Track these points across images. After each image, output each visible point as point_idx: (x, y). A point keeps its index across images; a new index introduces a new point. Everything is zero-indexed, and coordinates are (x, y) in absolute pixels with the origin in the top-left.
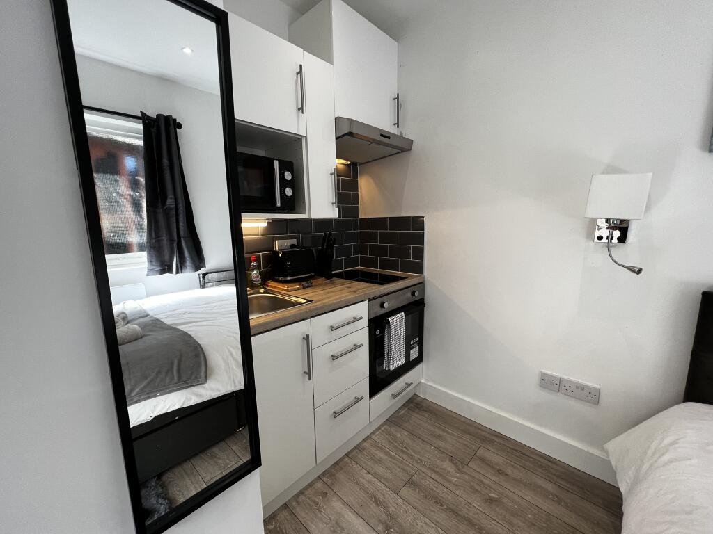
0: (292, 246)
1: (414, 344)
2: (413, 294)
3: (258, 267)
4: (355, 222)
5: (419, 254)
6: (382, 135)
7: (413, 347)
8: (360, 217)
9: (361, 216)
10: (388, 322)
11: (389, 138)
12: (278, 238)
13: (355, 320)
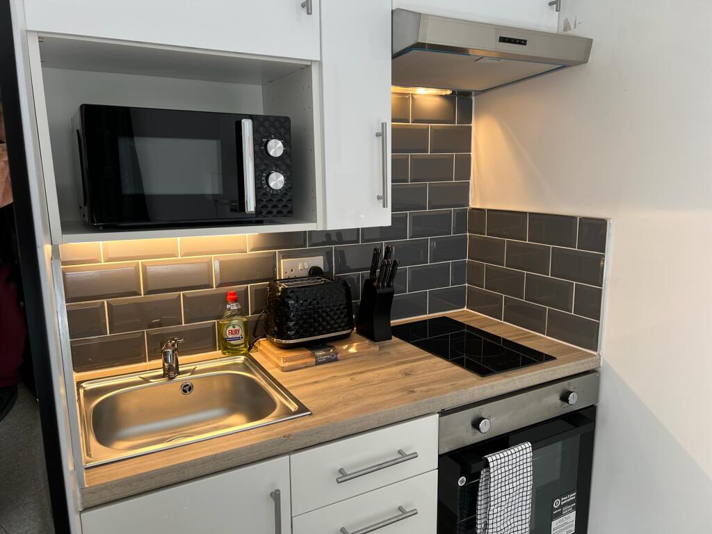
0: (315, 271)
1: (561, 507)
2: (565, 397)
3: (242, 312)
4: (461, 216)
5: (592, 303)
6: (503, 40)
7: (560, 514)
8: (472, 205)
9: (475, 202)
10: (487, 465)
11: (522, 42)
12: (285, 256)
13: (404, 457)
